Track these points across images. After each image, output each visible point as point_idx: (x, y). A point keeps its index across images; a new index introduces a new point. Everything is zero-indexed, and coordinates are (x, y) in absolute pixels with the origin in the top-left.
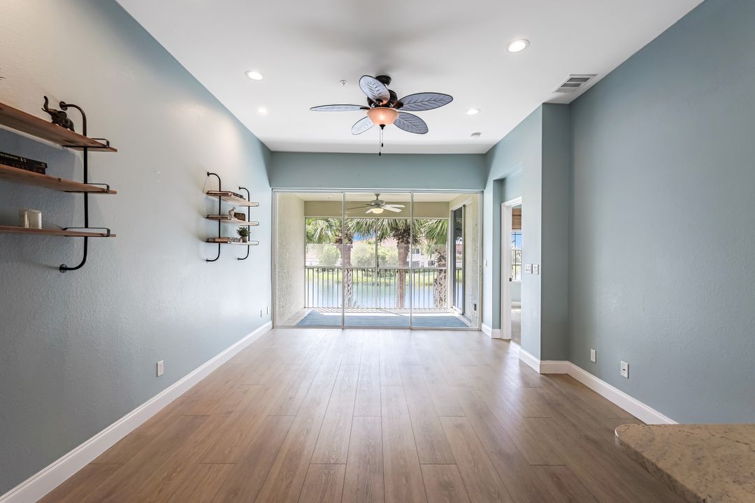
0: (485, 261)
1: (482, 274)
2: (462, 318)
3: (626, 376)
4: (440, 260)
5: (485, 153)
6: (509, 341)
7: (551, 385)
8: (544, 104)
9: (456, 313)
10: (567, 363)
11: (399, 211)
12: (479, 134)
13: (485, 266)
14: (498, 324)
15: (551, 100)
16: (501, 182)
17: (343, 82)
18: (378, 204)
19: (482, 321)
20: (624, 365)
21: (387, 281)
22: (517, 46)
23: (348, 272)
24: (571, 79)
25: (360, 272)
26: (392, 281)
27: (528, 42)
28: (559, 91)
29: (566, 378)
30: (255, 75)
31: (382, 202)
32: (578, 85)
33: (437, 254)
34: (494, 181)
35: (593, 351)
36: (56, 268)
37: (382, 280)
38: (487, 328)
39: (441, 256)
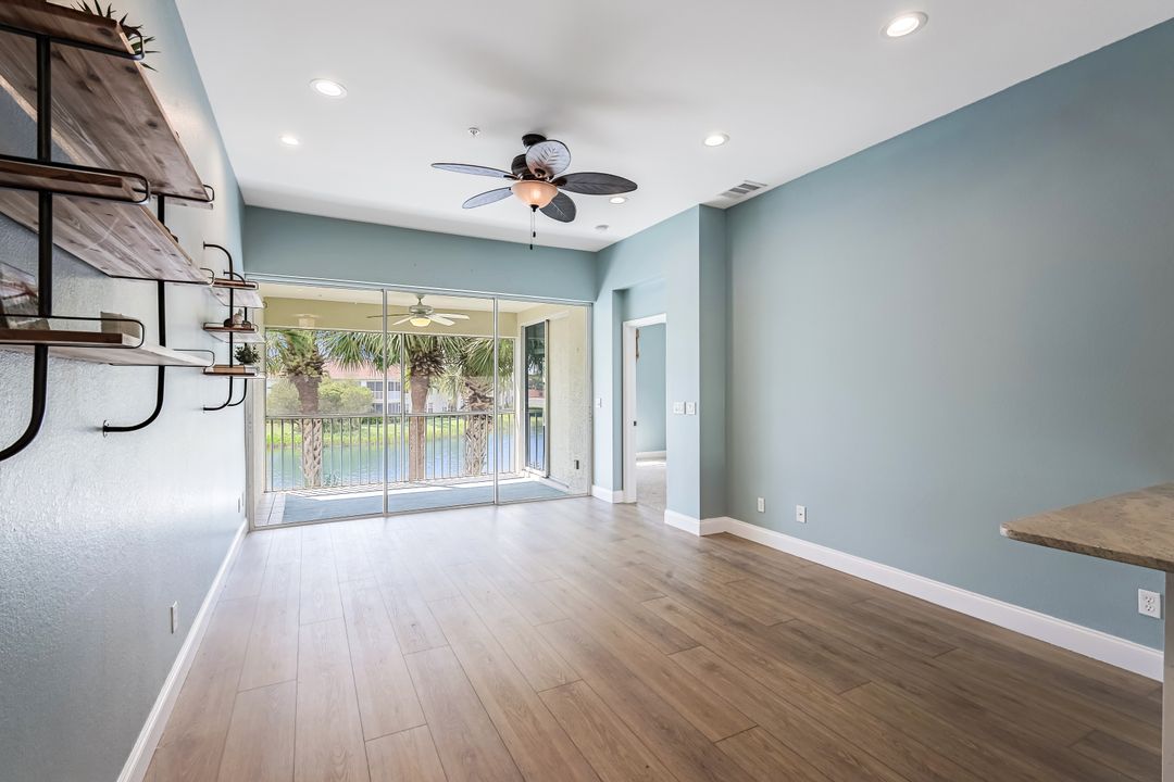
0: (597, 401)
1: (592, 417)
2: (547, 482)
3: (803, 521)
4: (475, 401)
5: (595, 250)
6: (635, 504)
7: (721, 546)
8: (701, 205)
9: (537, 476)
10: (726, 519)
11: (450, 323)
12: (605, 227)
13: (597, 406)
14: (620, 484)
15: (714, 203)
16: (622, 294)
17: (474, 131)
18: (421, 313)
19: (593, 483)
20: (801, 509)
21: (347, 438)
22: (715, 140)
23: (314, 425)
24: (744, 185)
25: (287, 427)
26: (356, 438)
27: (727, 138)
28: (724, 194)
29: (726, 536)
30: (328, 88)
31: (429, 308)
32: (745, 192)
33: (468, 390)
34: (614, 291)
35: (761, 500)
36: (98, 429)
37: (337, 437)
38: (604, 492)
39: (475, 394)
